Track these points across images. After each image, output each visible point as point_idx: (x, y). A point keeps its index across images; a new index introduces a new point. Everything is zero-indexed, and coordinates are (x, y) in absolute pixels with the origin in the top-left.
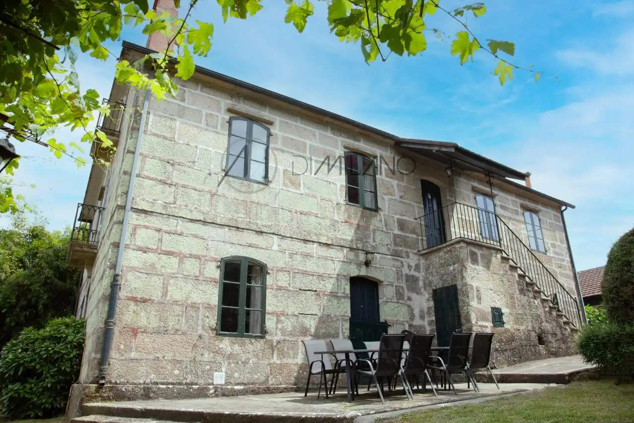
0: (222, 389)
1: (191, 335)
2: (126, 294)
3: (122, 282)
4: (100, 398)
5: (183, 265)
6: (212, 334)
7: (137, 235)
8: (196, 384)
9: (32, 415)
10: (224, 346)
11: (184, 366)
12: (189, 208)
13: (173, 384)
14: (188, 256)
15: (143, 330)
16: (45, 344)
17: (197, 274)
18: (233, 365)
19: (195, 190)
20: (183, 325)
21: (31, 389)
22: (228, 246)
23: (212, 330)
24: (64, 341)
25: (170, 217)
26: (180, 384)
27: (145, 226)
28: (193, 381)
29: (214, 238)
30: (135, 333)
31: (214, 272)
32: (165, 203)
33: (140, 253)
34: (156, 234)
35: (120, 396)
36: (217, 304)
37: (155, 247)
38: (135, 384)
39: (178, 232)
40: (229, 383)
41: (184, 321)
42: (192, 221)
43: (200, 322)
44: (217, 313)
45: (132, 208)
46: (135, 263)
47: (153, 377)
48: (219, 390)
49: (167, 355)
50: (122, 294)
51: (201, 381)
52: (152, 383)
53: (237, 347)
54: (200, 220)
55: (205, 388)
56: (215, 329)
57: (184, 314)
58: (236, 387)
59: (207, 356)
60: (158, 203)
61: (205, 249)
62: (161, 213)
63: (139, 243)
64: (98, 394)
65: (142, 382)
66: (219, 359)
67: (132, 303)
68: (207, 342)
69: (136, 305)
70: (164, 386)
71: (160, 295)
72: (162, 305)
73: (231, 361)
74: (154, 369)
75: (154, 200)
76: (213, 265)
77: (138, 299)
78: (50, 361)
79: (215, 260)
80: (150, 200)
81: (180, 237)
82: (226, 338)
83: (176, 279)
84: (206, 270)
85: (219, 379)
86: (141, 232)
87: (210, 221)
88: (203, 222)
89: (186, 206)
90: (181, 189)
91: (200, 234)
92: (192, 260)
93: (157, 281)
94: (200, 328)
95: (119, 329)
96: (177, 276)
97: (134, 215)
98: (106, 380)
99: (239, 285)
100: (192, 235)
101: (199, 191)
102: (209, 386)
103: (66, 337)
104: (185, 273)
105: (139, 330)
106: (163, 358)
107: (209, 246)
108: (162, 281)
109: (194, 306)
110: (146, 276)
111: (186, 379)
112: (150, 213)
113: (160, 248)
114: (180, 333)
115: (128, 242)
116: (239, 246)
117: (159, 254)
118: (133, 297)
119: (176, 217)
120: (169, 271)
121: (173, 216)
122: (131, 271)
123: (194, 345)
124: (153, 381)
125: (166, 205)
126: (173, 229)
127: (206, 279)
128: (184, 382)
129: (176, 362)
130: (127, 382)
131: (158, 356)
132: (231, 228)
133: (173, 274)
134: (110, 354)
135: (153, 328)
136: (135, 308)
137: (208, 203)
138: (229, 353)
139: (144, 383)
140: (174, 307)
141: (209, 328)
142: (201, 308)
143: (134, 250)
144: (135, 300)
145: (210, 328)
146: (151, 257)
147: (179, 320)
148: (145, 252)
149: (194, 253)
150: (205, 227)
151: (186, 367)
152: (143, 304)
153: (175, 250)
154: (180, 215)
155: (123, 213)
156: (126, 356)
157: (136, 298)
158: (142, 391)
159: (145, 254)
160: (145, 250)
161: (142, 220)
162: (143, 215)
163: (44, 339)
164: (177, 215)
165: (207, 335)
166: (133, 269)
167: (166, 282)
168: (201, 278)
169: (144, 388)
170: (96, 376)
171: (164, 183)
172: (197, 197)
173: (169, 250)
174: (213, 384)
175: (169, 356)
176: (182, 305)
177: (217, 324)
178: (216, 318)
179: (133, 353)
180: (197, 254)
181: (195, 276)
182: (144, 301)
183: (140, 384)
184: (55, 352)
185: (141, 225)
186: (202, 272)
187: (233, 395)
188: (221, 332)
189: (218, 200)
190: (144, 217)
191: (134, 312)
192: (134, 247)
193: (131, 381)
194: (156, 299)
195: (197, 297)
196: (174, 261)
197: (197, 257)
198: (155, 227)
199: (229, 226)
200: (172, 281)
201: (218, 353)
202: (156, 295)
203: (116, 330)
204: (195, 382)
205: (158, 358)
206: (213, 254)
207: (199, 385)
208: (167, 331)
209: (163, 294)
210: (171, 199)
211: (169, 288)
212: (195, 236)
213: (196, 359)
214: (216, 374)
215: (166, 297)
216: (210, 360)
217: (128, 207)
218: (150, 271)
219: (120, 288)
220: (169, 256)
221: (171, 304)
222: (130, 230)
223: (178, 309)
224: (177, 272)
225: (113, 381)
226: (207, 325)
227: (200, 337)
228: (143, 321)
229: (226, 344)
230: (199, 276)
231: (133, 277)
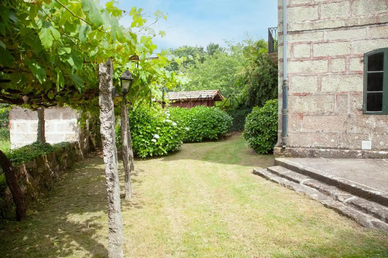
0: (368, 153)
1: (342, 115)
2: (293, 92)
3: (289, 84)
4: (284, 156)
5: (332, 65)
6: (360, 113)
7: (295, 50)
8: (348, 149)
9: (263, 153)
10: (370, 122)
11: (338, 137)
12: (332, 19)
13: (330, 148)
14: (335, 57)
15: (306, 114)
16: (263, 117)
17: (344, 70)
18: (378, 136)
19: (335, 3)
20: (335, 108)
21: (260, 140)
22: (370, 42)
23: (359, 111)
24: (272, 114)
25: (317, 30)
26: (336, 148)
27: (299, 42)
28: (345, 147)
29: (356, 38)
30: (302, 116)
31: (359, 66)
32: (312, 21)
33: (298, 62)
34: (309, 47)
35: (295, 155)
36: (362, 90)
37: (308, 56)
38: (305, 148)
39: (325, 41)
40: (375, 148)
41: (336, 106)
42: (335, 29)
43: (349, 105)
44: (363, 98)
45: (288, 32)
46: (296, 70)
47: (316, 144)
48: (366, 154)
49: (325, 129)
50: (290, 92)
51: (352, 147)
52: (316, 148)
53: (382, 122)
54: (343, 27)
55: (355, 152)
56: (362, 110)
57: (336, 101)
58: (381, 152)
59: (355, 130)
60: (306, 23)
61: (349, 49)
62: (309, 30)
63: (297, 55)
64: (282, 153)
65: (309, 146)
66: (366, 131)
67: (298, 97)
68: (355, 120)
69: (300, 98)
70: (324, 150)
71: (316, 89)
72: (318, 96)
73: (377, 133)
74: (316, 139)
75: (303, 21)
76: (358, 60)
77: (301, 94)
78: (266, 126)
79: (359, 56)
80: (300, 22)
81: (327, 44)
82: (372, 116)
83: (327, 76)
84: (351, 66)
85: (366, 145)
86: (297, 48)
87: (352, 25)
88: (345, 27)
89: (329, 18)
90: (323, 7)
91: (344, 38)
92: (339, 60)
93: (313, 80)
94: (349, 110)
95: (291, 114)
96: (328, 74)
97: (290, 37)
98: (287, 145)
99: (382, 73)
100: (336, 40)
101: (339, 2)
102: (358, 151)
103: (273, 112)
104: (334, 71)
105: (304, 114)
106: (322, 131)
107: (352, 46)
108: (316, 79)
109: (343, 94)
110: (305, 78)
111: (340, 145)
112: (301, 32)
113: (312, 56)
114: (334, 114)
115: (289, 57)
116: (381, 40)
117: (312, 60)
118: (297, 93)
119: (322, 29)
120: (321, 71)
121: (320, 29)
122: (294, 76)
123: (345, 122)
124: (316, 146)
125: (313, 22)
126: (320, 39)
127: (351, 73)
128: (339, 147)
129: (331, 134)
130: (300, 146)
131: (319, 130)
132: (372, 26)
133: (324, 73)
134: (288, 130)
135: (313, 112)
136: (300, 100)
137: (348, 10)
138: (374, 127)
139: (311, 147)
140: (327, 96)
141: (356, 110)
142: (349, 95)
143: (293, 61)
144: (299, 95)
145: (358, 109)
146: (306, 64)
147: (332, 105)
148: (302, 61)
149: (340, 54)
150: (347, 31)
151: (340, 137)
152: (305, 97)
153: (325, 55)
154: (325, 28)
155: (282, 37)
156: (297, 130)
157: (300, 93)
158: (309, 152)
159: (302, 63)
160: (301, 60)
161: (297, 38)
162: (296, 35)
163: (262, 114)
164: (322, 28)
165: (355, 114)
166: (295, 74)
167: (319, 80)
168: (347, 73)
169: (310, 151)
170: (281, 142)
171: (309, 5)
172: (337, 8)
173: (319, 56)
174: (361, 149)
175: (327, 130)
176: (333, 94)
177: (363, 106)
178: (362, 101)
179: (301, 129)
180: (342, 54)
181: (343, 72)
182: (305, 95)
183: (308, 148)
184: (267, 121)
185: (296, 43)
186: (347, 68)
187: (378, 158)
188: (367, 112)
189: (358, 4)
190: (297, 36)
191: (299, 103)
192: (294, 59)
193: (302, 146)
194: (313, 93)
195: (345, 88)
196: (324, 63)
197: (342, 57)
198: (307, 42)
199: (370, 24)
200: (324, 79)
201: (365, 127)
202: (314, 90)
203: (289, 115)
204: (347, 147)
205: (319, 131)
206: (356, 52)
207: (350, 149)
208: (323, 113)
209: (318, 89)
210: (316, 16)
211: (322, 84)
212: (340, 41)
213: (347, 132)
214: (363, 142)
215: (320, 90)
216: (359, 132)
217: (285, 32)
218: (307, 74)
219: (288, 89)
220: (320, 61)
221: (325, 95)
222: (289, 48)
223: (331, 98)
224: (327, 71)
225: (291, 146)
226: (355, 107)
227: (349, 116)
228: (306, 108)
229: (372, 120)
230: (346, 71)
231: (295, 80)
